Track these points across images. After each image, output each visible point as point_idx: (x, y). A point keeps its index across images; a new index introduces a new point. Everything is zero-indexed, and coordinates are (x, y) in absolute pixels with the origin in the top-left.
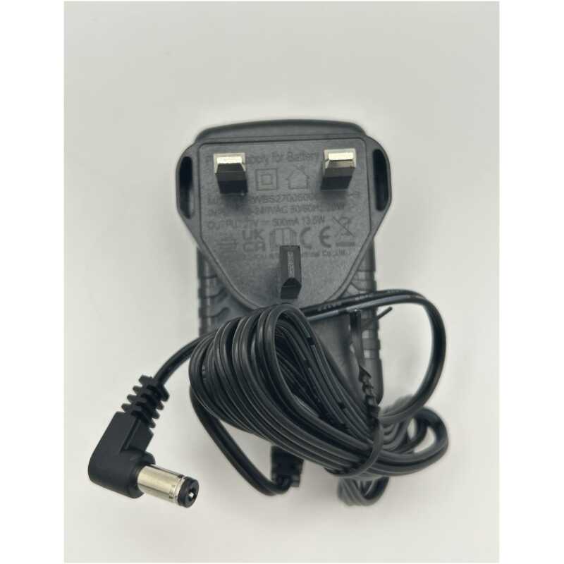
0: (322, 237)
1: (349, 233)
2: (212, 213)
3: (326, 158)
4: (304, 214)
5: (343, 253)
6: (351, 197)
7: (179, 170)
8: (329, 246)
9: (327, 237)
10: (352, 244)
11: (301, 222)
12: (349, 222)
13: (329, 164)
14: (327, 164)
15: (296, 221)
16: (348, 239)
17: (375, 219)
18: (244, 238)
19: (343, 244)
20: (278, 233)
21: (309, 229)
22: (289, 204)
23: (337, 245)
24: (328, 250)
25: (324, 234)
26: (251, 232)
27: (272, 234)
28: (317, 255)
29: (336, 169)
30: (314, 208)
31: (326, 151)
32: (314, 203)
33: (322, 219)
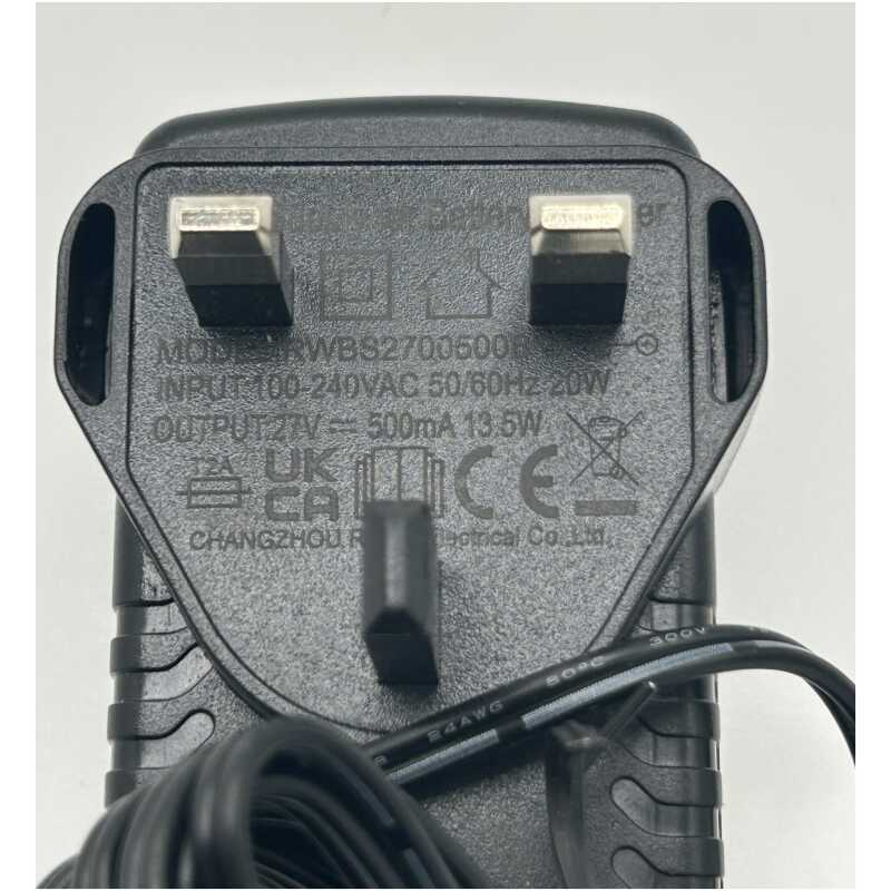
0: (531, 483)
1: (618, 471)
2: (172, 389)
3: (534, 224)
4: (470, 404)
5: (596, 536)
6: (632, 352)
7: (69, 247)
8: (553, 513)
9: (548, 482)
10: (631, 508)
11: (461, 427)
12: (623, 431)
13: (545, 243)
14: (537, 240)
15: (446, 425)
16: (619, 490)
17: (711, 427)
18: (270, 474)
19: (598, 509)
20: (384, 464)
21: (487, 452)
22: (426, 368)
23: (580, 508)
24: (548, 524)
25: (539, 471)
26: (295, 454)
27: (365, 464)
28: (510, 540)
29: (567, 258)
30: (507, 383)
31: (535, 201)
32: (508, 367)
33: (531, 423)
